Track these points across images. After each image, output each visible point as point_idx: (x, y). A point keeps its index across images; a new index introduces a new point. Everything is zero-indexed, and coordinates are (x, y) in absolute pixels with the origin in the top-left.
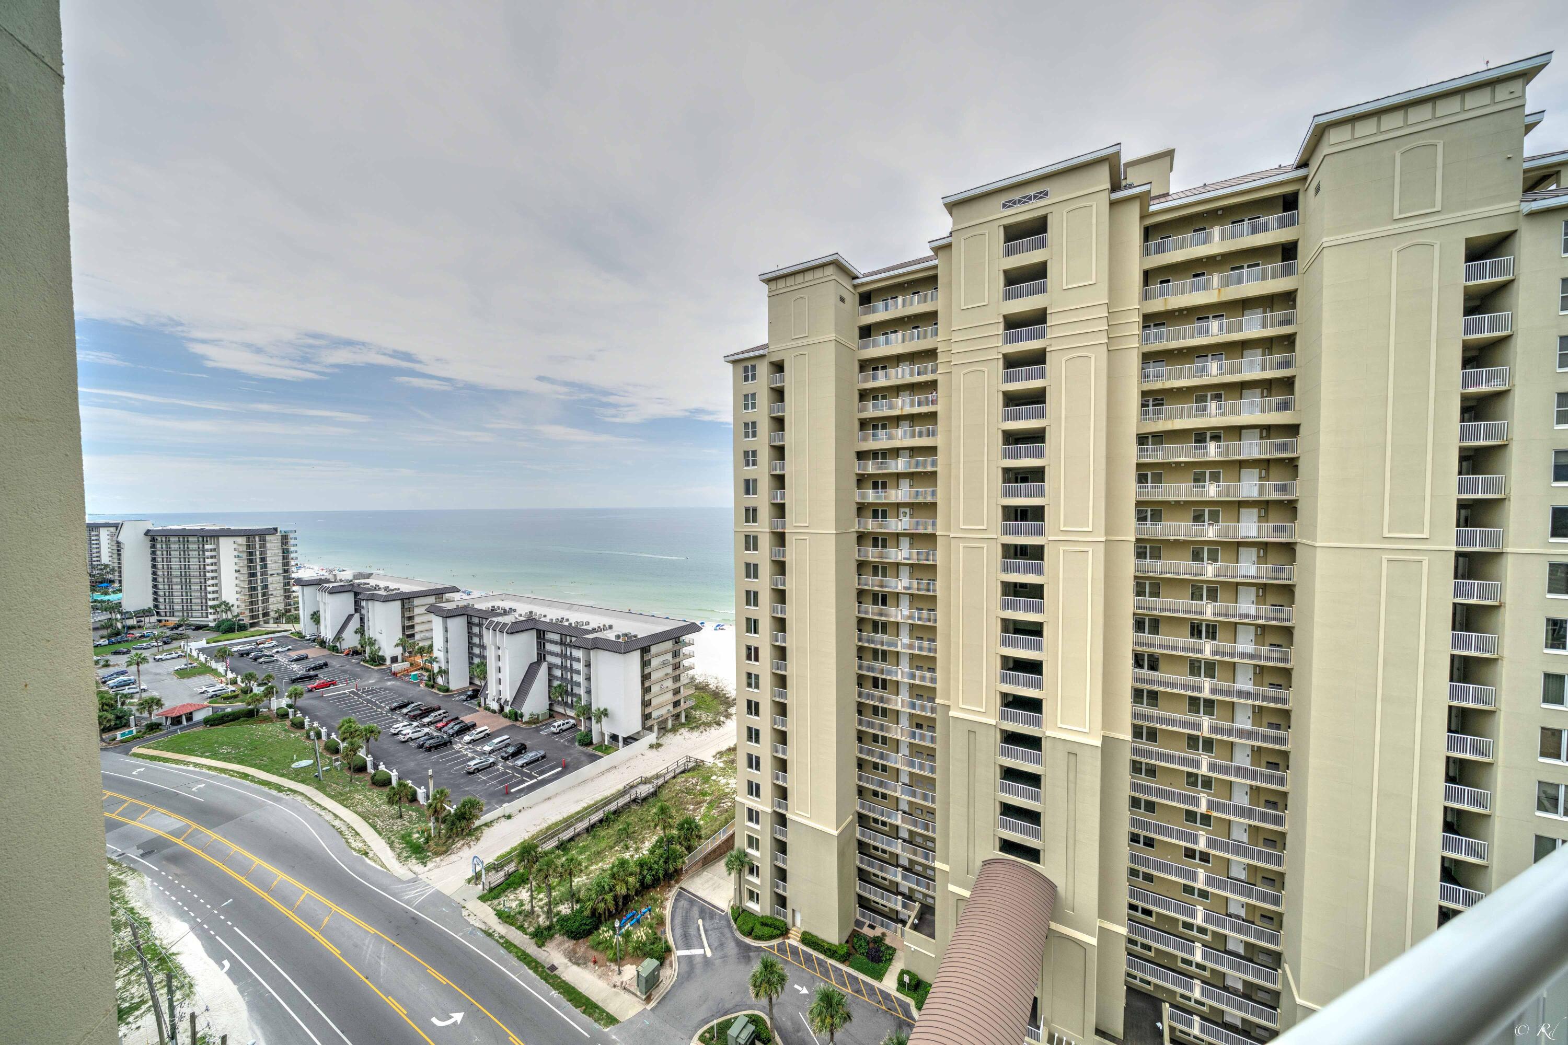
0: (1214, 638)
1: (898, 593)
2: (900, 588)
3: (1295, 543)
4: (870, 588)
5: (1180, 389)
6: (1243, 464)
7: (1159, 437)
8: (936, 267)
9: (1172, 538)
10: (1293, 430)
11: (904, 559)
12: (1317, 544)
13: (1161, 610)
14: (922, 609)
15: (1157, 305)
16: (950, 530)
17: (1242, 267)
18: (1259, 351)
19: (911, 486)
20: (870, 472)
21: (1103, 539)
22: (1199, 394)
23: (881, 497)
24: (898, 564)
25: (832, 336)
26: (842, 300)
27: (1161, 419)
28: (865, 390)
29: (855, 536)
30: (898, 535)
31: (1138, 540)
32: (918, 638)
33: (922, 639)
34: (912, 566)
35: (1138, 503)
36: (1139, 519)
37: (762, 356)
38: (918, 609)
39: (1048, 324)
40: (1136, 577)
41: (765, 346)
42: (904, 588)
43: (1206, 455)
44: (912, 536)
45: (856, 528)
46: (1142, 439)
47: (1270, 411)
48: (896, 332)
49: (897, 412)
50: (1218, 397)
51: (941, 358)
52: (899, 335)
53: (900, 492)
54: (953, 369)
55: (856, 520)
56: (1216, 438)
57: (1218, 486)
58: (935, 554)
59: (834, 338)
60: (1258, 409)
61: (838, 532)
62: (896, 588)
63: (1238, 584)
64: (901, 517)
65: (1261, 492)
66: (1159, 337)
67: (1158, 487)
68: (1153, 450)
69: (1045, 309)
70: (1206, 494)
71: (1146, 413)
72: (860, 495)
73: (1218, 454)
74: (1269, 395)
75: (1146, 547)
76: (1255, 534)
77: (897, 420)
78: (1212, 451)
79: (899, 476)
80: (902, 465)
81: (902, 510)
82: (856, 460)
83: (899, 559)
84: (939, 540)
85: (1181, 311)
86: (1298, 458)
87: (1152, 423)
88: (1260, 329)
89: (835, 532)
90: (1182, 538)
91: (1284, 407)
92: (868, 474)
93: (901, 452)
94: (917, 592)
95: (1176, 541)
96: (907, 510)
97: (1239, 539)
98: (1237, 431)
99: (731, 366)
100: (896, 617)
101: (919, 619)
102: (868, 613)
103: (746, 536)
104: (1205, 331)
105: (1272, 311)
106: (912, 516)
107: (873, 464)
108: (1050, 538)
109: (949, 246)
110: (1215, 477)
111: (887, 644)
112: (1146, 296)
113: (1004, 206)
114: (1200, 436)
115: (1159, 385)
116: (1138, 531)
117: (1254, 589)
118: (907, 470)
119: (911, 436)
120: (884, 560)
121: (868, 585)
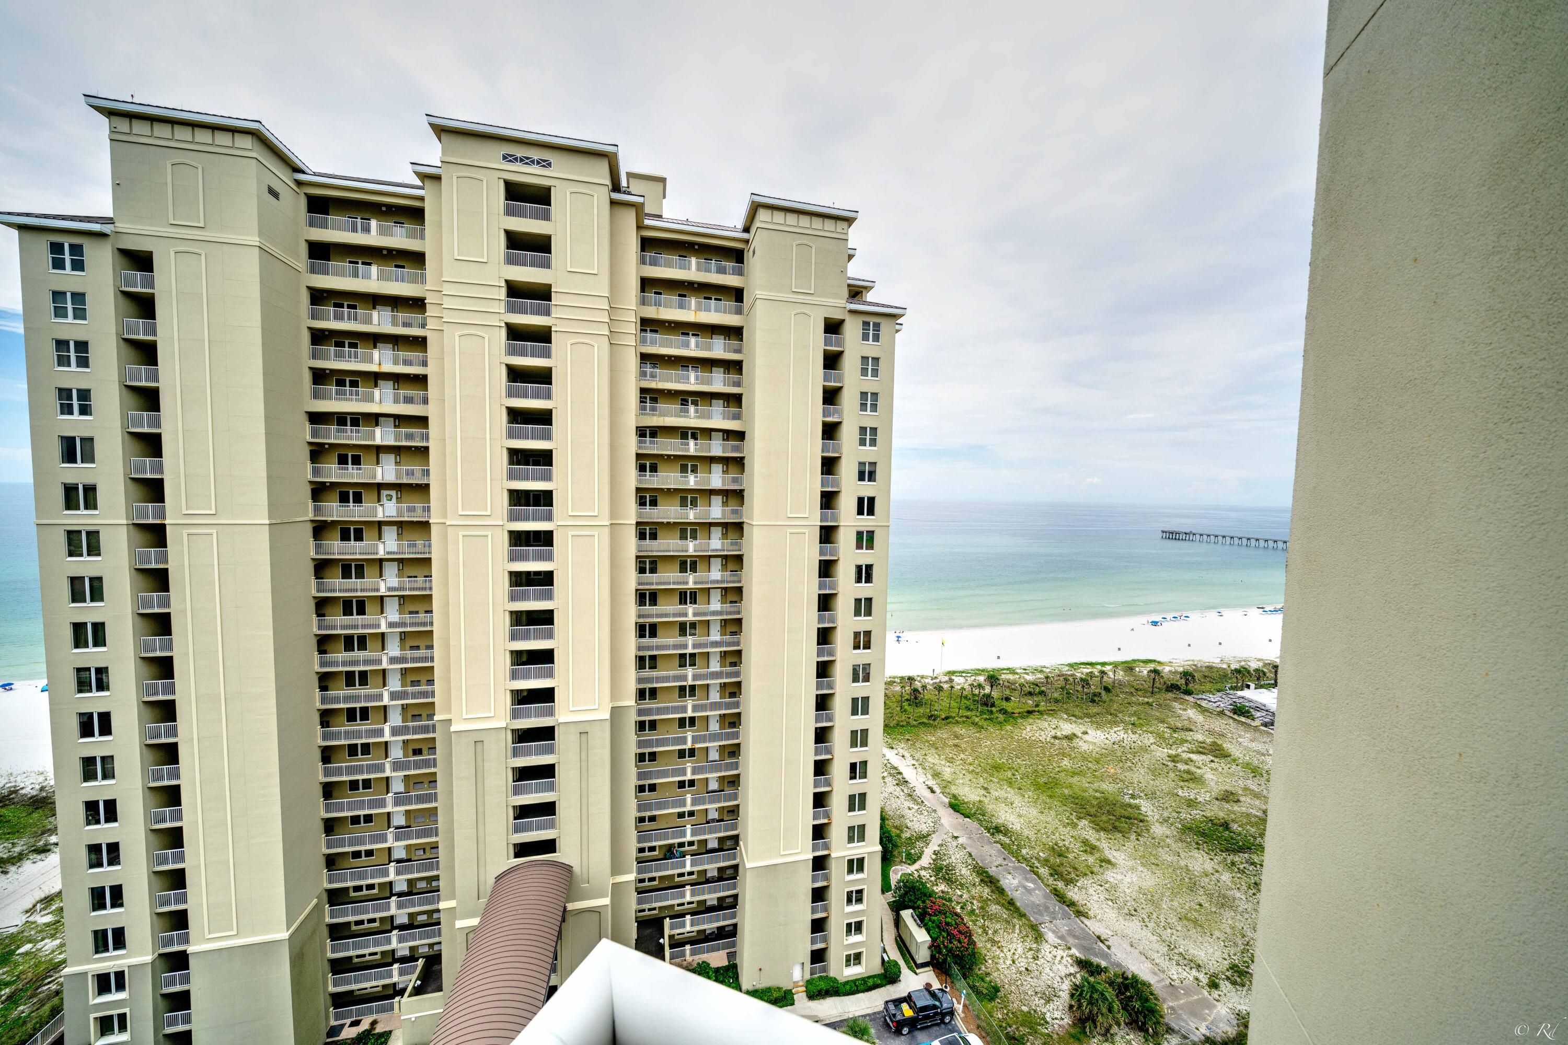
0: (695, 603)
1: (382, 597)
2: (383, 591)
3: (743, 523)
4: (337, 594)
5: (669, 391)
6: (713, 460)
7: (655, 432)
8: (422, 199)
9: (665, 521)
10: (740, 436)
11: (388, 553)
12: (754, 523)
13: (657, 584)
14: (417, 612)
15: (651, 312)
16: (445, 517)
17: (710, 299)
18: (722, 370)
19: (397, 463)
20: (332, 441)
21: (607, 523)
22: (684, 398)
23: (352, 477)
24: (381, 561)
25: (255, 240)
26: (274, 193)
27: (654, 415)
28: (322, 331)
29: (309, 528)
30: (380, 524)
31: (638, 524)
32: (412, 648)
33: (418, 648)
34: (401, 561)
35: (638, 490)
36: (640, 505)
37: (101, 235)
38: (411, 613)
39: (553, 302)
40: (637, 557)
41: (109, 221)
42: (390, 589)
43: (688, 450)
44: (400, 525)
45: (311, 516)
46: (642, 432)
47: (728, 419)
48: (370, 264)
49: (374, 368)
50: (695, 403)
51: (430, 311)
52: (374, 269)
53: (379, 470)
54: (445, 327)
55: (310, 504)
56: (694, 437)
57: (696, 477)
58: (430, 546)
59: (258, 244)
60: (721, 416)
61: (274, 522)
62: (378, 590)
63: (710, 556)
64: (384, 499)
65: (723, 483)
66: (653, 343)
67: (653, 476)
68: (651, 442)
69: (550, 286)
70: (688, 482)
71: (644, 409)
72: (316, 472)
73: (696, 450)
74: (728, 407)
75: (646, 529)
77: (375, 378)
78: (692, 448)
79: (379, 450)
80: (382, 436)
81: (384, 493)
82: (307, 424)
83: (381, 554)
84: (434, 530)
85: (670, 322)
86: (744, 457)
87: (648, 418)
88: (722, 352)
89: (268, 522)
90: (672, 520)
91: (737, 417)
92: (330, 444)
93: (381, 419)
94: (407, 593)
95: (669, 523)
96: (393, 493)
97: (710, 521)
98: (708, 433)
99: (15, 233)
100: (379, 626)
101: (412, 625)
102: (334, 628)
103: (69, 533)
104: (687, 345)
105: (729, 340)
106: (399, 500)
107: (338, 431)
108: (558, 524)
109: (437, 178)
110: (694, 470)
111: (367, 662)
112: (643, 302)
113: (504, 158)
114: (684, 433)
115: (653, 385)
116: (639, 515)
117: (720, 559)
118: (391, 442)
119: (396, 401)
120: (358, 557)
121: (335, 591)
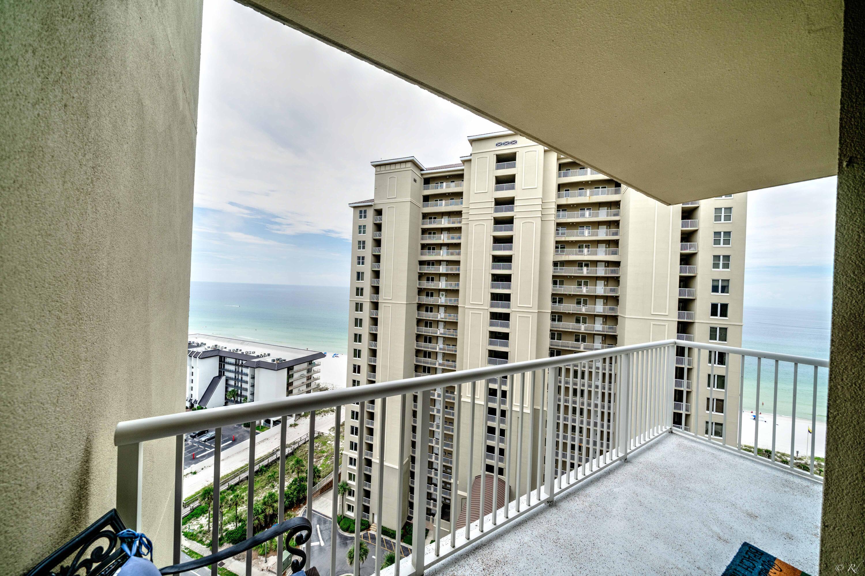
1: (437, 337)
2: (438, 334)
3: (618, 316)
4: (423, 333)
5: (572, 241)
6: (598, 278)
7: (563, 263)
8: (463, 170)
9: (567, 312)
10: (617, 264)
11: (442, 318)
12: (626, 316)
13: (561, 346)
14: (449, 345)
15: (563, 201)
16: (465, 304)
17: (599, 188)
18: (605, 227)
19: (446, 281)
20: (426, 272)
21: (537, 311)
22: (580, 244)
23: (431, 286)
24: (438, 321)
25: (409, 199)
26: (415, 181)
27: (563, 255)
28: (425, 229)
29: (416, 305)
30: (439, 306)
31: (552, 312)
32: (447, 360)
33: (449, 361)
34: (445, 322)
35: (553, 295)
36: (553, 302)
37: (371, 206)
38: (447, 345)
39: (515, 205)
40: (551, 330)
41: (372, 201)
42: (441, 334)
43: (582, 273)
44: (446, 307)
45: (417, 301)
46: (555, 264)
47: (609, 254)
48: (442, 200)
49: (441, 242)
50: (588, 247)
51: (464, 216)
52: (444, 202)
53: (440, 283)
54: (470, 222)
55: (417, 297)
56: (587, 265)
57: (587, 288)
58: (457, 316)
60: (604, 253)
61: (408, 303)
62: (437, 333)
63: (595, 334)
64: (441, 296)
65: (605, 292)
66: (564, 216)
67: (562, 287)
68: (560, 269)
69: (514, 197)
70: (582, 291)
71: (557, 251)
72: (420, 284)
73: (587, 273)
74: (609, 247)
75: (555, 316)
76: (602, 311)
77: (440, 246)
78: (585, 272)
79: (440, 275)
80: (442, 269)
81: (441, 293)
82: (418, 266)
83: (439, 318)
84: (460, 309)
85: (573, 205)
86: (619, 277)
87: (560, 256)
88: (605, 217)
89: (406, 303)
90: (571, 312)
91: (615, 253)
93: (442, 262)
94: (447, 336)
95: (569, 313)
96: (444, 293)
97: (595, 313)
98: (595, 263)
99: (352, 209)
100: (436, 349)
101: (448, 350)
102: (421, 347)
103: (356, 303)
104: (583, 215)
105: (611, 209)
106: (446, 296)
107: (427, 268)
108: (513, 310)
109: (470, 160)
110: (586, 284)
111: (431, 363)
112: (559, 197)
113: (497, 145)
114: (580, 264)
115: (563, 239)
116: (553, 308)
117: (601, 337)
118: (445, 272)
119: (447, 255)
120: (431, 319)
121: (422, 332)
